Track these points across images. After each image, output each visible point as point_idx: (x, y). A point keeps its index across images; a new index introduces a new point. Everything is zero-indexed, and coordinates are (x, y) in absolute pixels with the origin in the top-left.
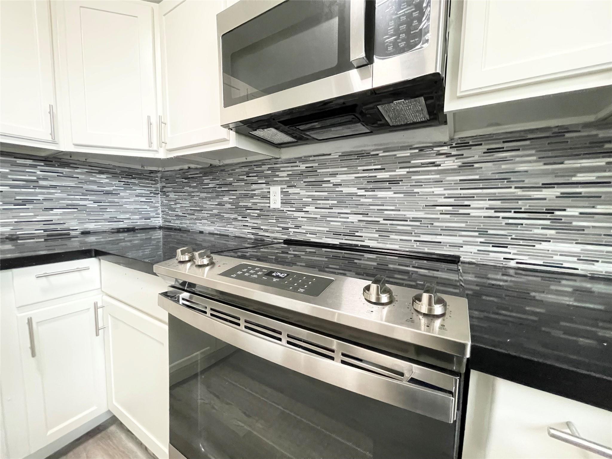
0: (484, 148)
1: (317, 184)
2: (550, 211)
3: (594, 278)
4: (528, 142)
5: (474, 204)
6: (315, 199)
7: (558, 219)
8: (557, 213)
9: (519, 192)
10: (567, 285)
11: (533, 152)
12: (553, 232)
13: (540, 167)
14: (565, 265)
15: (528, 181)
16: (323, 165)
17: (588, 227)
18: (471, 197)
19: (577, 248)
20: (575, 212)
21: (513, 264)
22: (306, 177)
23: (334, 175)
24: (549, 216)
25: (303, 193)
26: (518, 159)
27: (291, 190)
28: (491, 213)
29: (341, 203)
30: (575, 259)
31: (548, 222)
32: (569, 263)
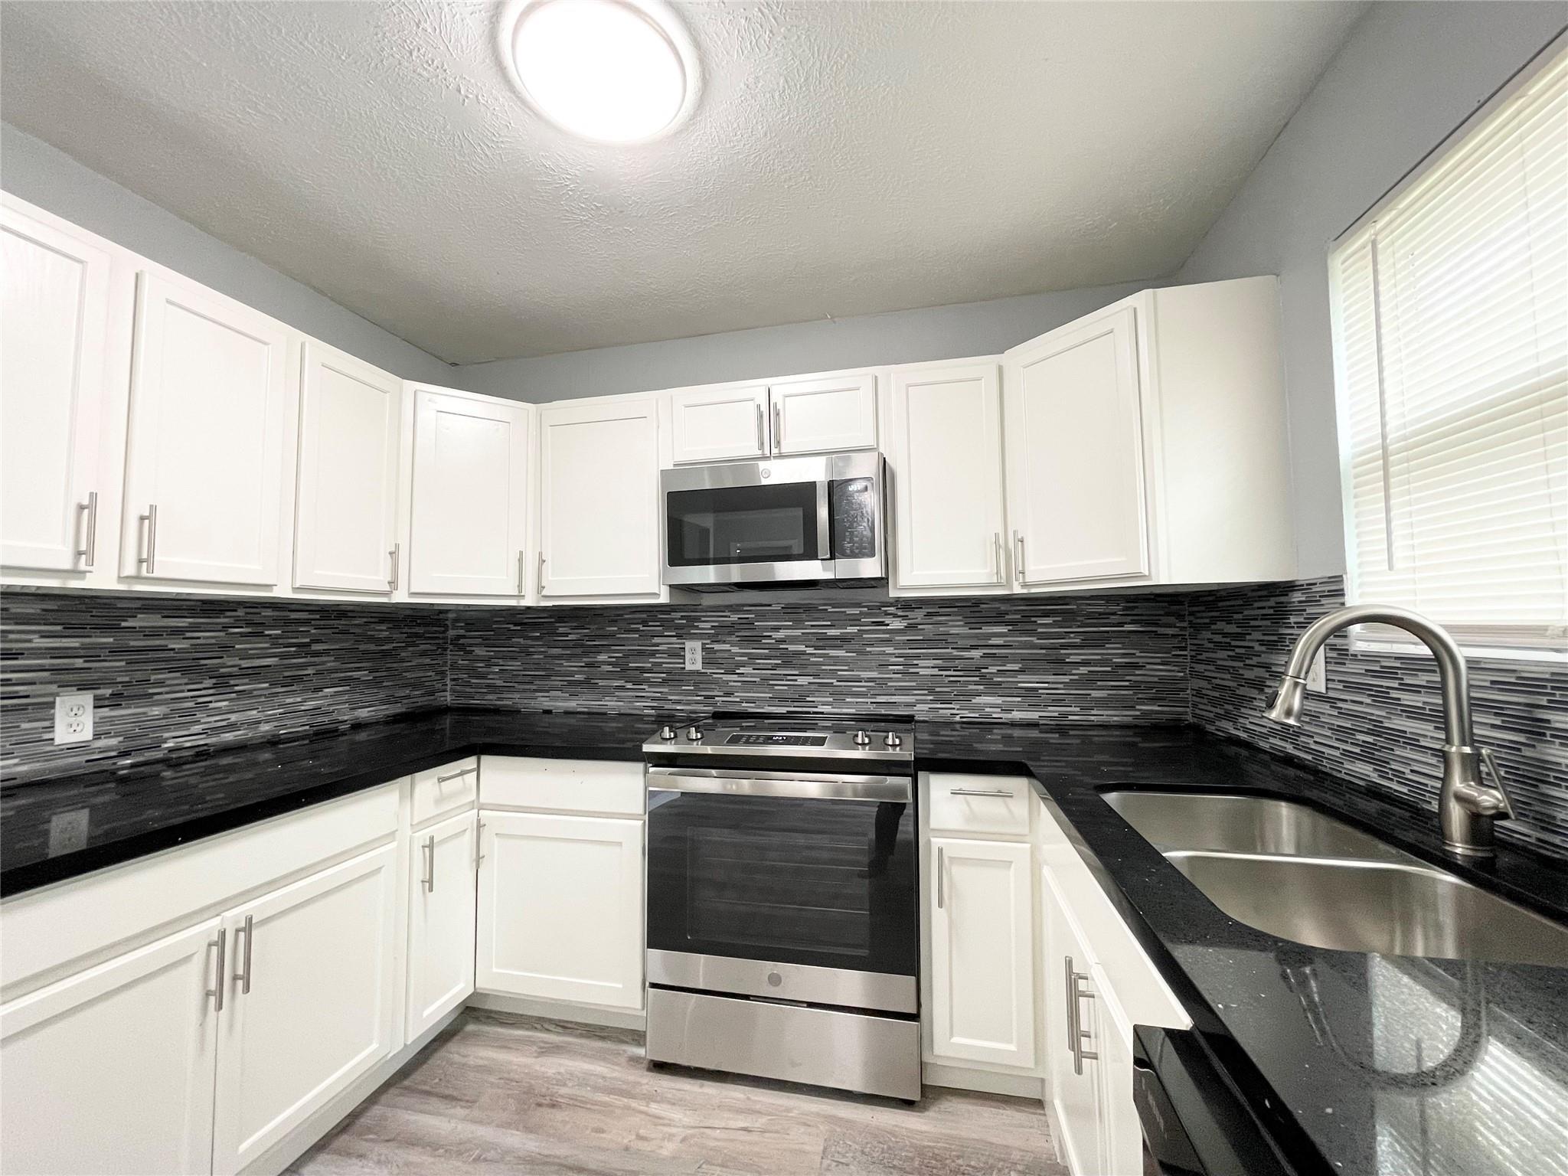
0: (925, 611)
1: (755, 640)
2: (978, 669)
3: (1013, 724)
4: (956, 609)
5: (921, 663)
6: (752, 657)
7: (983, 676)
8: (983, 671)
9: (955, 653)
10: (997, 734)
11: (960, 618)
12: (982, 687)
13: (965, 631)
14: (994, 716)
15: (961, 643)
16: (762, 616)
17: (1004, 682)
18: (918, 657)
19: (999, 700)
20: (993, 669)
21: (957, 718)
22: (739, 630)
23: (777, 629)
24: (977, 673)
25: (735, 650)
26: (951, 623)
27: (717, 647)
28: (936, 671)
29: (786, 664)
30: (999, 710)
31: (977, 679)
32: (997, 714)
